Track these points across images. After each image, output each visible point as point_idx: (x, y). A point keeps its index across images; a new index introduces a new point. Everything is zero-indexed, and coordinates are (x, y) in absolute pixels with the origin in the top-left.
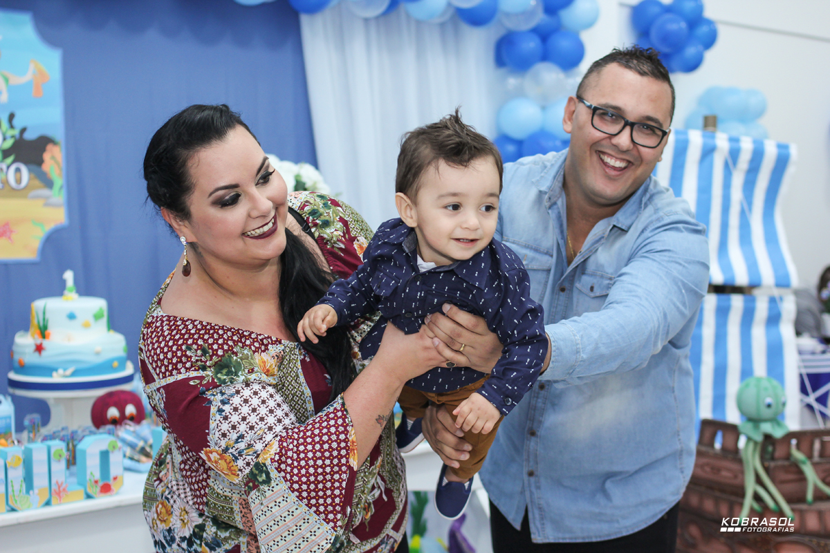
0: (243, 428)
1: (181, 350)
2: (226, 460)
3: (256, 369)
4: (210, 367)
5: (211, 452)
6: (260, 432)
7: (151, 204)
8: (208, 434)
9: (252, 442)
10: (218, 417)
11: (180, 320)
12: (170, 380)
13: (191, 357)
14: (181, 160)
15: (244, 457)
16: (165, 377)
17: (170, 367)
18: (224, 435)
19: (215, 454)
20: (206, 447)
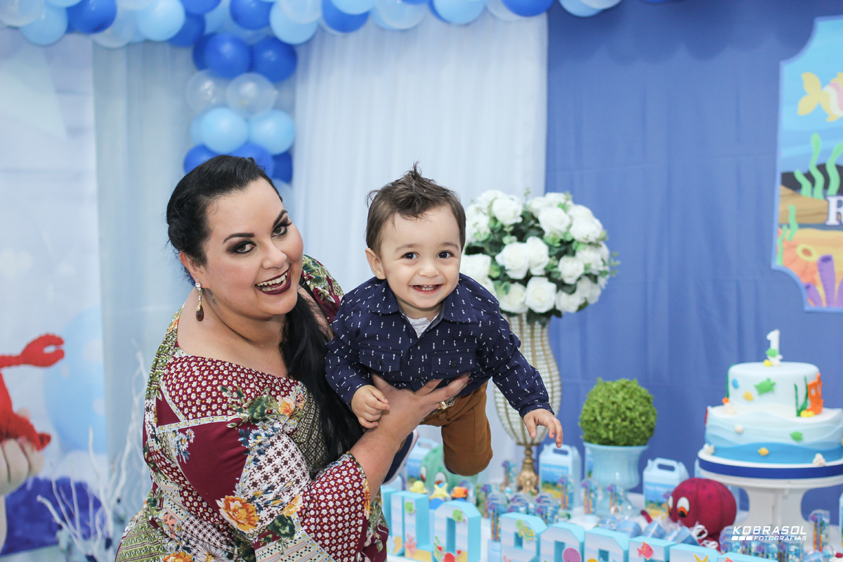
0: (274, 479)
1: (216, 390)
2: (247, 511)
3: (274, 411)
4: (245, 408)
5: (233, 501)
6: (289, 484)
7: (170, 247)
8: (238, 482)
9: (281, 494)
10: (252, 465)
11: (209, 360)
12: (205, 421)
13: (226, 398)
14: (200, 208)
15: (269, 508)
16: (196, 417)
17: (203, 408)
18: (255, 484)
19: (238, 504)
20: (229, 495)
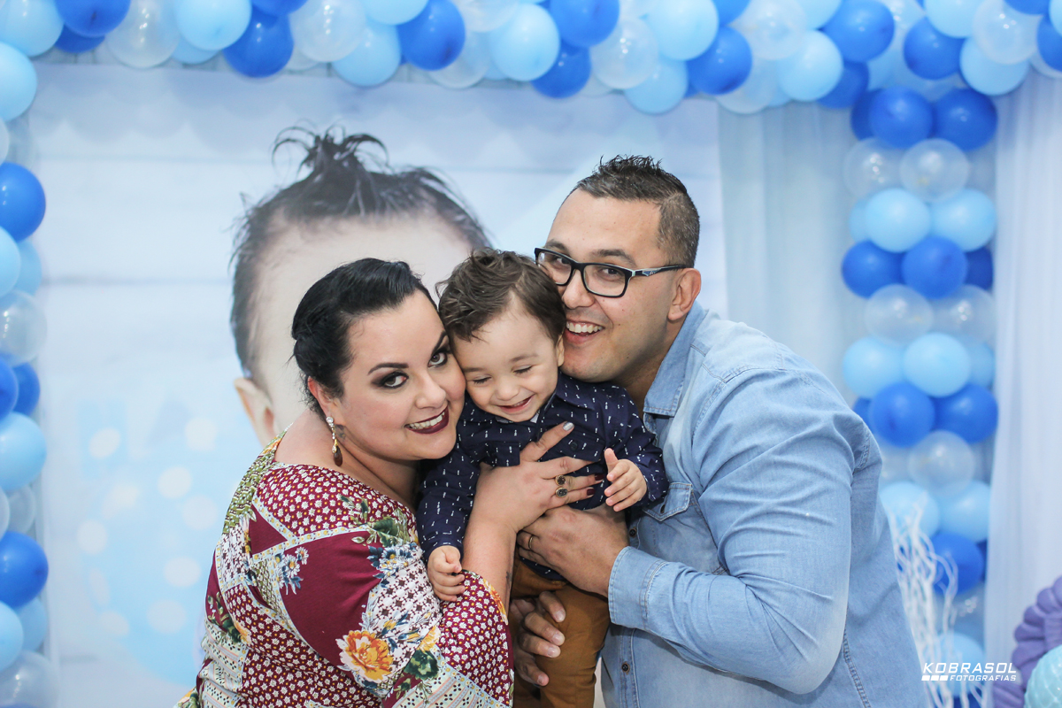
0: (409, 606)
1: (335, 499)
2: (377, 649)
5: (360, 637)
6: (427, 615)
8: (364, 610)
9: (418, 626)
12: (320, 535)
13: (347, 510)
15: (405, 643)
16: (309, 531)
17: (319, 519)
18: (385, 612)
19: (365, 640)
20: (354, 630)
